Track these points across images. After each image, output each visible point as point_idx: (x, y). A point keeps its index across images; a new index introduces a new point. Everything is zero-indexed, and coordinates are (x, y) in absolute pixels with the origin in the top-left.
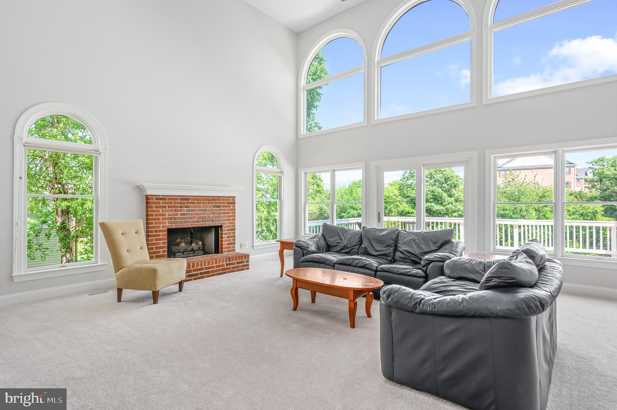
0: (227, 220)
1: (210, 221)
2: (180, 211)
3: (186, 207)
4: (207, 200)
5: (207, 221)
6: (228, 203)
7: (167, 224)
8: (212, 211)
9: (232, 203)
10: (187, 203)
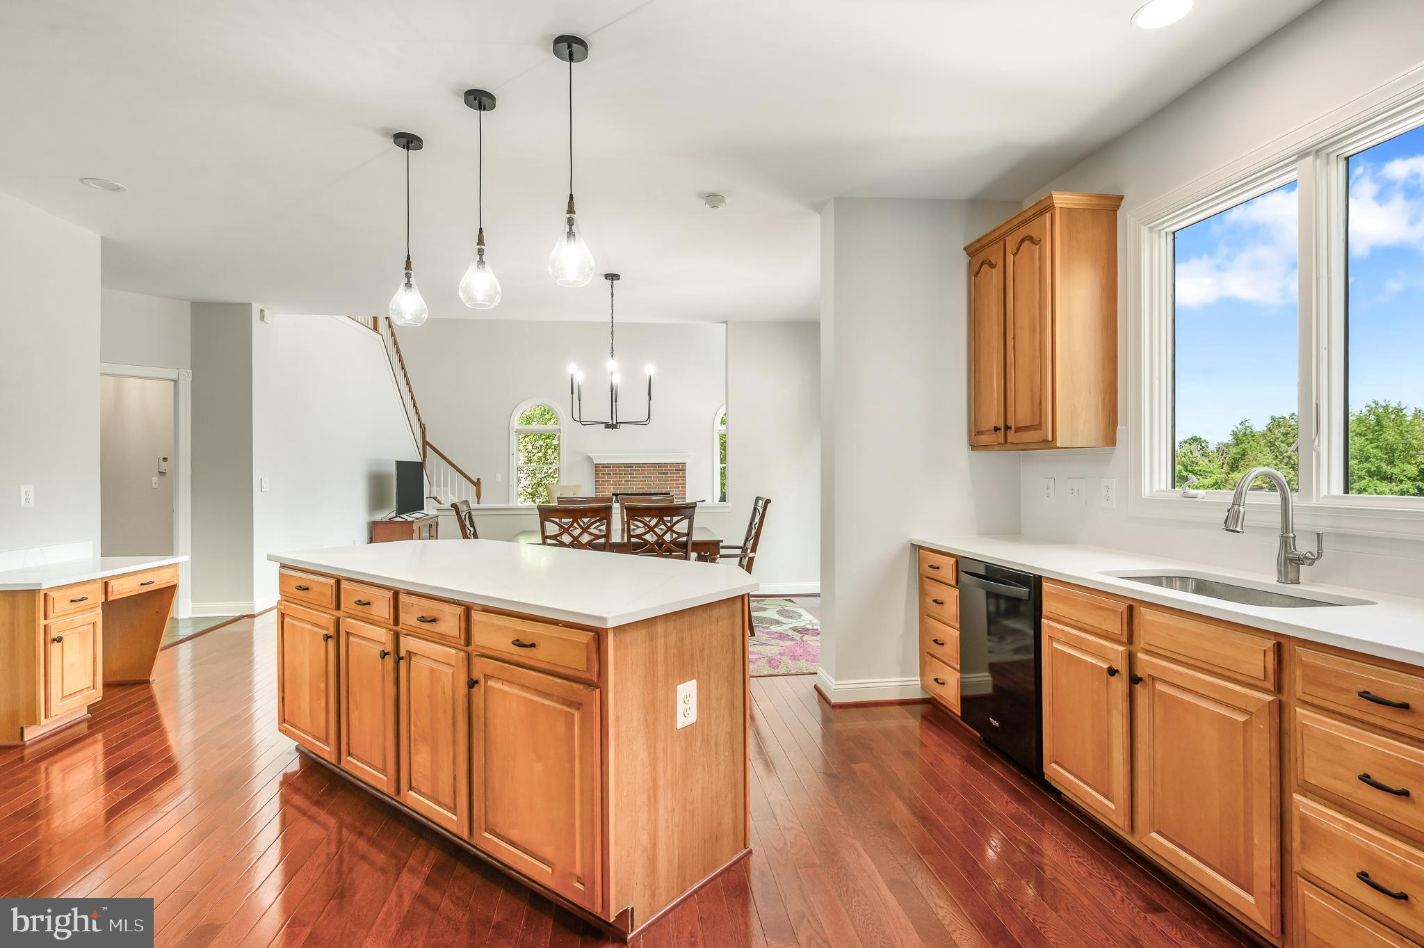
0: (675, 488)
1: (656, 488)
2: (624, 477)
3: (630, 474)
4: (652, 467)
5: (653, 488)
6: (676, 470)
7: (612, 490)
8: (658, 477)
9: (681, 470)
10: (631, 470)
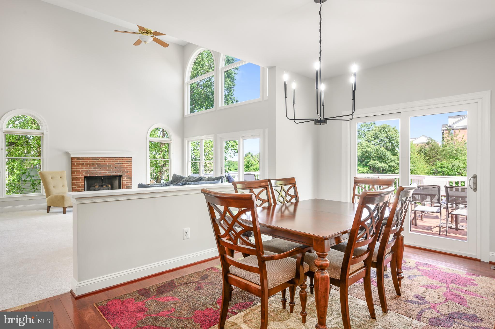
0: (126, 172)
1: (114, 172)
2: (93, 166)
3: (97, 164)
4: (111, 159)
5: (112, 172)
6: (126, 162)
7: (84, 174)
8: (115, 166)
9: (129, 162)
10: (97, 161)
